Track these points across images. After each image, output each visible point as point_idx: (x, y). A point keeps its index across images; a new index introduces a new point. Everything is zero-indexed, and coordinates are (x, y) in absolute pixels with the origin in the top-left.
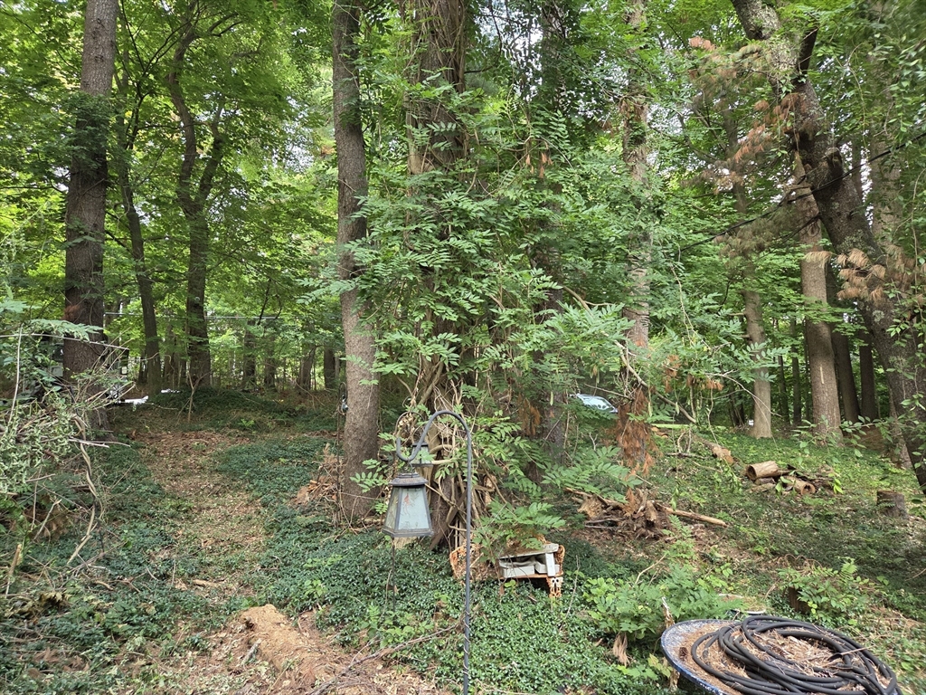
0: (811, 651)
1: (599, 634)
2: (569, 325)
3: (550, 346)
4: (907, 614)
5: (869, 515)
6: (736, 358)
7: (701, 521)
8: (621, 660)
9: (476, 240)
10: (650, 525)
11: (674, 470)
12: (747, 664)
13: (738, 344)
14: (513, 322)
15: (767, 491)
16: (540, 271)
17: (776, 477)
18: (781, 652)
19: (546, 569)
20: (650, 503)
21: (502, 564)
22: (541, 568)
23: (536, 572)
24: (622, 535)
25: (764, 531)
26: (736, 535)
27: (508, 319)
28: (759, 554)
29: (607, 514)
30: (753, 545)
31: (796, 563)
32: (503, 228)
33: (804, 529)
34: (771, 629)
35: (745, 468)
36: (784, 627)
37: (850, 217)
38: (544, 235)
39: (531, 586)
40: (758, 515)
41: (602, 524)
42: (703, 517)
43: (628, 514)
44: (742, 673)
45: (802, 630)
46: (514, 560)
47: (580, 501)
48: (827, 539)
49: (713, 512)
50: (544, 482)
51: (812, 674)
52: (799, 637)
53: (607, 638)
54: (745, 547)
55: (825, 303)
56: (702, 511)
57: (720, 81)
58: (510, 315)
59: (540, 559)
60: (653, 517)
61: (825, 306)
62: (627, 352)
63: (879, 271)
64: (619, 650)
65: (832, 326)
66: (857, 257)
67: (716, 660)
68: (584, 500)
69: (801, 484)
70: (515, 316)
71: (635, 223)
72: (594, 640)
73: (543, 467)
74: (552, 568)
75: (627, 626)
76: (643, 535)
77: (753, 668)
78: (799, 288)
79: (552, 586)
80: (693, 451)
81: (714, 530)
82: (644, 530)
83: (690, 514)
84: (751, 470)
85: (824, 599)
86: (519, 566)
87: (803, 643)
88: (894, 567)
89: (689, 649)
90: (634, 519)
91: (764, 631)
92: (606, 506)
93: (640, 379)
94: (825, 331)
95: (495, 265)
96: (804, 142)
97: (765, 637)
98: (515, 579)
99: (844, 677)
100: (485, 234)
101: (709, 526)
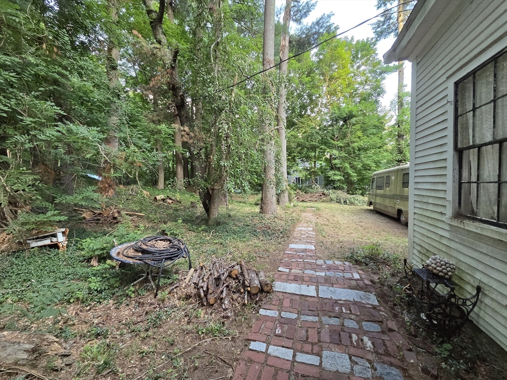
0: (164, 243)
1: (85, 259)
2: (70, 131)
3: (58, 139)
4: (194, 231)
5: (188, 209)
6: (148, 156)
7: (136, 215)
8: (95, 265)
9: (4, 76)
10: (115, 218)
11: (127, 199)
12: (142, 251)
13: (149, 151)
14: (33, 125)
15: (160, 204)
16: (53, 104)
17: (163, 200)
18: (154, 245)
19: (58, 239)
20: (115, 211)
21: (28, 242)
22: (54, 240)
23: (52, 242)
24: (102, 223)
25: (158, 216)
26: (148, 218)
27: (30, 123)
28: (155, 223)
29: (96, 216)
30: (153, 220)
31: (165, 223)
32: (26, 76)
33: (170, 214)
34: (152, 240)
35: (153, 197)
36: (156, 238)
37: (186, 117)
38: (55, 87)
39: (48, 248)
40: (156, 212)
41: (93, 220)
42: (137, 214)
43: (105, 215)
44: (140, 254)
45: (162, 238)
46: (36, 239)
47: (82, 213)
48: (176, 216)
49: (141, 212)
50: (55, 202)
51: (163, 249)
52: (160, 240)
53: (89, 260)
54: (151, 222)
55: (181, 146)
56: (137, 212)
57: (145, 53)
58: (32, 121)
59: (55, 236)
60: (116, 215)
61: (181, 148)
62: (103, 149)
63: (192, 134)
64: (94, 262)
65: (183, 154)
66: (186, 129)
67: (131, 253)
68: (84, 212)
69: (171, 201)
70: (35, 122)
71: (107, 96)
72: (83, 262)
73: (56, 196)
74: (61, 239)
75: (97, 253)
76: (112, 222)
77: (144, 252)
78: (174, 141)
79: (61, 246)
80: (135, 193)
81: (141, 218)
82: (112, 221)
83: (132, 213)
84: (155, 198)
85: (172, 231)
86: (40, 241)
87: (162, 242)
88: (193, 221)
89: (121, 252)
90: (108, 217)
91: (149, 241)
92: (95, 213)
93: (108, 160)
94: (181, 156)
95: (21, 94)
96: (174, 88)
97: (149, 243)
98: (38, 247)
99: (172, 247)
100: (11, 74)
101: (139, 216)
